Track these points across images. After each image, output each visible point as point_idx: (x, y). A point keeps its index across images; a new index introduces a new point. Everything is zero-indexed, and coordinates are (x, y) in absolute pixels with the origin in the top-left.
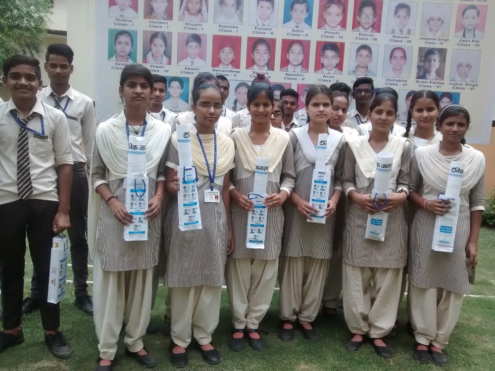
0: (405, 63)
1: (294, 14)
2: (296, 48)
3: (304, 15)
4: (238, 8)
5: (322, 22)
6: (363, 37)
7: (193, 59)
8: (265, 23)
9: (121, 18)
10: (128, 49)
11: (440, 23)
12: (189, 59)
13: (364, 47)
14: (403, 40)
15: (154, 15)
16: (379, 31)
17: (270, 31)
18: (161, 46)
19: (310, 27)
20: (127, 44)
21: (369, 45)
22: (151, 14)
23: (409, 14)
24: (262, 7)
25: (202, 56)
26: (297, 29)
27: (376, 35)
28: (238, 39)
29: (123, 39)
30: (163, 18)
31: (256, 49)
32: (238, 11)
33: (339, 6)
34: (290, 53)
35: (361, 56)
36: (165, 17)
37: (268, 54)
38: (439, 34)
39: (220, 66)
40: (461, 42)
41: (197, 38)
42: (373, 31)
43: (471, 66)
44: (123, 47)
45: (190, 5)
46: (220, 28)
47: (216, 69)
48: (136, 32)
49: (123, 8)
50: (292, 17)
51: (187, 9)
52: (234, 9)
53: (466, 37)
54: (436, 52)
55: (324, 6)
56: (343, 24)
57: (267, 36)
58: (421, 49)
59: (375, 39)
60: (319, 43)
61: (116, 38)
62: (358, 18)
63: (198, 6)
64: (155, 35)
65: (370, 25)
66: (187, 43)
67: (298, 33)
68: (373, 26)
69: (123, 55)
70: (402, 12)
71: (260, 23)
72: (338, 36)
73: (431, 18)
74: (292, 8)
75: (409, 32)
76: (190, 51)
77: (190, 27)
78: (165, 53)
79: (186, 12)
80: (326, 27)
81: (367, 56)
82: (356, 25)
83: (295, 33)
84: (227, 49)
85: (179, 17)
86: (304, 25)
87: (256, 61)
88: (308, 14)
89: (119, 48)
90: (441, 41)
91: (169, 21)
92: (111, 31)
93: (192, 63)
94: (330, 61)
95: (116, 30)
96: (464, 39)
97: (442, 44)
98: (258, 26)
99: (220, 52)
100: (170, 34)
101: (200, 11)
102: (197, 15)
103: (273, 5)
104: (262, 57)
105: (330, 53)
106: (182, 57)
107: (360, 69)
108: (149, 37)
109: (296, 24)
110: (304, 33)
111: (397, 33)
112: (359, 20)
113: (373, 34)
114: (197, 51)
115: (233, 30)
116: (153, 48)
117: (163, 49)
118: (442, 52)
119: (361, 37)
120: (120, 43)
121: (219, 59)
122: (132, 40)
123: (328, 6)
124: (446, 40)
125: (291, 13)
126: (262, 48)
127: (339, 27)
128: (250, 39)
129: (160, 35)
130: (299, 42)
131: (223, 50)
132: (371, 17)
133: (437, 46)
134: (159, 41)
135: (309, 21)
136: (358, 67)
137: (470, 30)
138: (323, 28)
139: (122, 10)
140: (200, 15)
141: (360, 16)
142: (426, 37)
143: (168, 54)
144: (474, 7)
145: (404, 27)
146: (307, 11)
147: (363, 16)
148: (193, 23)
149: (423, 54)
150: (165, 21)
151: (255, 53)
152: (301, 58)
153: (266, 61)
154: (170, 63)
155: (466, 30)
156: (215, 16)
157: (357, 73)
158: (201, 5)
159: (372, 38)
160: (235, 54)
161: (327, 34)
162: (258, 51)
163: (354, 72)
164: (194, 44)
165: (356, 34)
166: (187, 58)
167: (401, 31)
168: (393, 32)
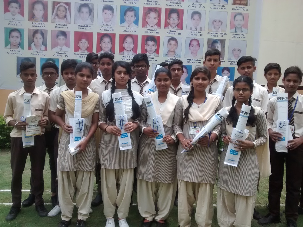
0: (199, 49)
1: (127, 18)
2: (129, 40)
3: (133, 19)
4: (90, 15)
5: (145, 23)
6: (172, 32)
7: (61, 47)
8: (108, 24)
9: (13, 21)
10: (18, 41)
11: (220, 23)
12: (59, 47)
13: (173, 39)
14: (197, 34)
15: (35, 19)
16: (182, 29)
17: (111, 29)
18: (40, 39)
19: (137, 26)
20: (17, 37)
21: (176, 38)
22: (33, 18)
23: (200, 18)
24: (106, 14)
25: (67, 45)
26: (129, 28)
27: (180, 31)
28: (91, 34)
29: (15, 34)
30: (41, 20)
31: (103, 40)
32: (91, 16)
33: (155, 13)
34: (125, 43)
35: (171, 44)
36: (42, 20)
37: (111, 44)
38: (220, 31)
39: (80, 51)
40: (234, 36)
41: (64, 34)
42: (178, 28)
43: (241, 51)
44: (15, 39)
45: (59, 13)
46: (79, 27)
47: (77, 53)
48: (24, 30)
49: (14, 14)
50: (125, 20)
51: (57, 15)
52: (88, 15)
53: (237, 32)
54: (218, 42)
55: (146, 13)
56: (159, 24)
57: (110, 32)
58: (209, 40)
59: (179, 34)
60: (143, 36)
61: (10, 33)
62: (168, 20)
63: (64, 13)
64: (36, 32)
65: (176, 24)
66: (58, 36)
67: (129, 30)
68: (178, 26)
69: (14, 44)
70: (196, 17)
71: (105, 24)
72: (155, 32)
73: (214, 20)
74: (125, 14)
75: (201, 29)
76: (59, 41)
77: (59, 26)
78: (43, 43)
79: (56, 17)
80: (148, 26)
81: (175, 45)
82: (167, 25)
83: (128, 30)
84: (84, 41)
85: (52, 20)
86: (133, 25)
87: (103, 48)
88: (135, 18)
89: (12, 40)
90: (222, 35)
91: (45, 23)
92: (6, 29)
93: (61, 49)
94: (151, 48)
95: (10, 28)
96: (236, 33)
97: (222, 36)
98: (103, 26)
99: (79, 42)
100: (46, 31)
101: (65, 16)
102: (64, 19)
103: (113, 12)
104: (106, 45)
105: (150, 43)
106: (54, 45)
107: (171, 53)
108: (32, 33)
109: (128, 25)
110: (134, 30)
111: (194, 30)
112: (168, 22)
113: (178, 30)
114: (64, 42)
115: (87, 28)
116: (35, 40)
117: (41, 41)
118: (223, 42)
119: (170, 32)
120: (13, 37)
121: (79, 47)
122: (21, 35)
123: (148, 13)
124: (224, 34)
125: (124, 17)
126: (107, 40)
127: (156, 26)
128: (98, 34)
129: (39, 32)
130: (131, 36)
131: (81, 41)
132: (176, 20)
133: (219, 38)
134: (39, 36)
135: (136, 22)
136: (169, 51)
137: (239, 28)
138: (146, 27)
139: (14, 15)
140: (65, 19)
141: (169, 19)
142: (212, 32)
143: (45, 44)
144: (240, 14)
145: (198, 26)
146: (135, 16)
147: (171, 19)
148: (61, 24)
149: (211, 43)
150: (43, 23)
151: (102, 43)
152: (132, 46)
153: (109, 48)
154: (46, 49)
155: (237, 28)
156: (75, 20)
157: (169, 55)
158: (66, 12)
159: (177, 33)
160: (89, 44)
161: (148, 31)
162: (104, 42)
163: (167, 55)
164: (62, 37)
165: (167, 30)
166: (57, 46)
167: (196, 29)
168: (191, 29)
